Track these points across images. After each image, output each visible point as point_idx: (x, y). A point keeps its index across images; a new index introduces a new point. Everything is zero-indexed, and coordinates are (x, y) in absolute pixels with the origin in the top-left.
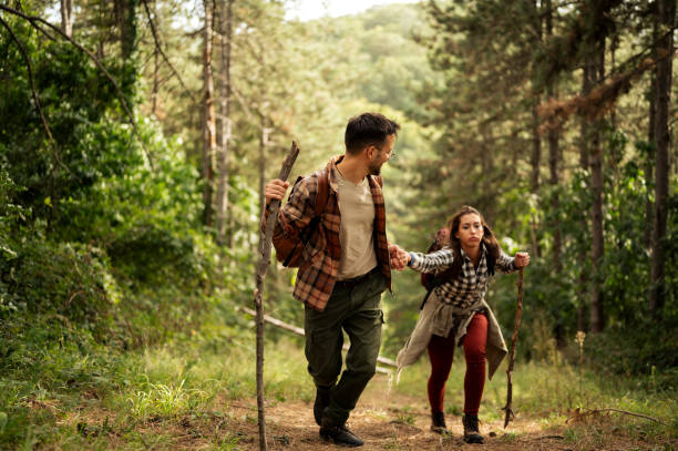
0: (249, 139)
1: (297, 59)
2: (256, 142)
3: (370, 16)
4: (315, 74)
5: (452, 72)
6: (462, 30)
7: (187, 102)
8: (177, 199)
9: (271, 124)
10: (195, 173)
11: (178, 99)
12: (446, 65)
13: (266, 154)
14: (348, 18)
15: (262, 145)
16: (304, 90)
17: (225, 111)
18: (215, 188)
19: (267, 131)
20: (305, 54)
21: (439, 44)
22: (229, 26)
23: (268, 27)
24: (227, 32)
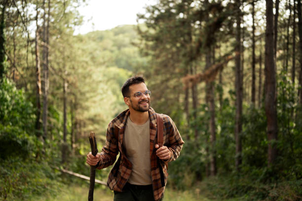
0: (58, 88)
1: (80, 52)
2: (62, 90)
3: (117, 30)
4: (88, 59)
5: (150, 58)
6: (152, 40)
7: (29, 72)
8: (23, 117)
9: (68, 82)
10: (31, 105)
11: (25, 70)
12: (147, 54)
13: (66, 95)
14: (107, 31)
15: (64, 91)
16: (83, 66)
17: (46, 77)
18: (41, 112)
19: (66, 85)
20: (83, 50)
21: (142, 46)
22: (48, 39)
23: (65, 38)
24: (47, 41)
